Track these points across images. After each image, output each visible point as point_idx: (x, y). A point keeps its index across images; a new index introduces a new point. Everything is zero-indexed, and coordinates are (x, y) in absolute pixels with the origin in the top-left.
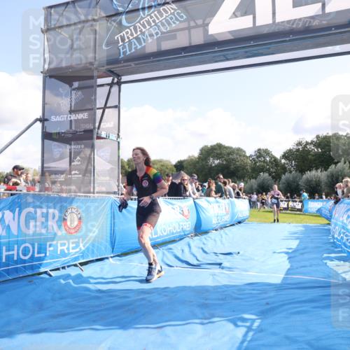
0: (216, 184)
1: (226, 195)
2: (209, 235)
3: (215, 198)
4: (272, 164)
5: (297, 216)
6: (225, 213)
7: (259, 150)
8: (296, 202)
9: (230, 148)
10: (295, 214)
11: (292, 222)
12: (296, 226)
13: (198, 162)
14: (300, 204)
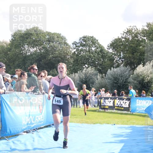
0: (29, 76)
1: (41, 91)
2: (19, 138)
3: (28, 93)
4: (98, 54)
5: (123, 116)
6: (39, 112)
7: (84, 37)
8: (123, 99)
9: (49, 34)
10: (122, 114)
11: (117, 124)
12: (121, 128)
13: (10, 50)
14: (128, 102)
